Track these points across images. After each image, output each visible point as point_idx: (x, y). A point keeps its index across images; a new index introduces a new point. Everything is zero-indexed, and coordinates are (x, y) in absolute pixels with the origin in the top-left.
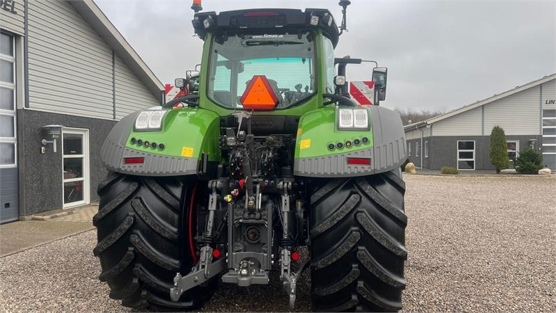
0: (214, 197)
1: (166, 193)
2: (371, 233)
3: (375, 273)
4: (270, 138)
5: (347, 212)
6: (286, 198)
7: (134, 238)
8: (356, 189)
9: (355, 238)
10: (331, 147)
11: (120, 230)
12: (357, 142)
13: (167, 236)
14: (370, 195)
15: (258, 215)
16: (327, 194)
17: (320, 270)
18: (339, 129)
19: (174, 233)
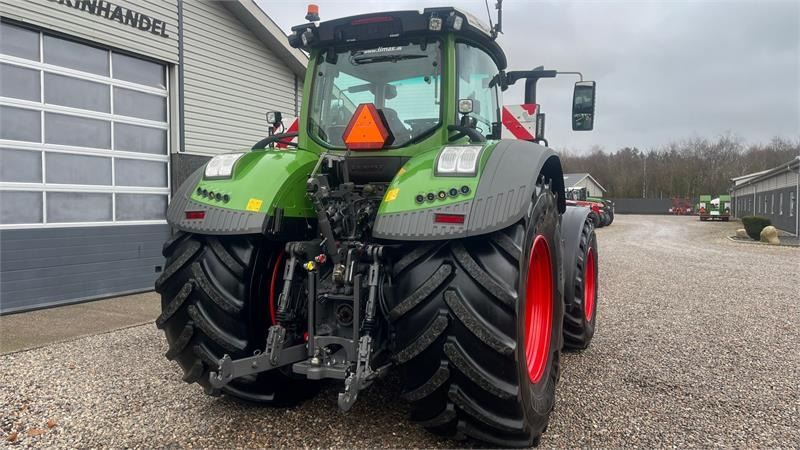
0: (292, 263)
1: (229, 256)
2: (462, 318)
3: (469, 375)
4: (369, 187)
5: (433, 288)
6: (375, 268)
7: (192, 310)
8: (451, 259)
9: (441, 324)
10: (419, 199)
11: (179, 299)
12: (453, 193)
13: (227, 308)
14: (465, 266)
15: (347, 289)
16: (412, 263)
17: (401, 365)
18: (437, 174)
19: (238, 307)
